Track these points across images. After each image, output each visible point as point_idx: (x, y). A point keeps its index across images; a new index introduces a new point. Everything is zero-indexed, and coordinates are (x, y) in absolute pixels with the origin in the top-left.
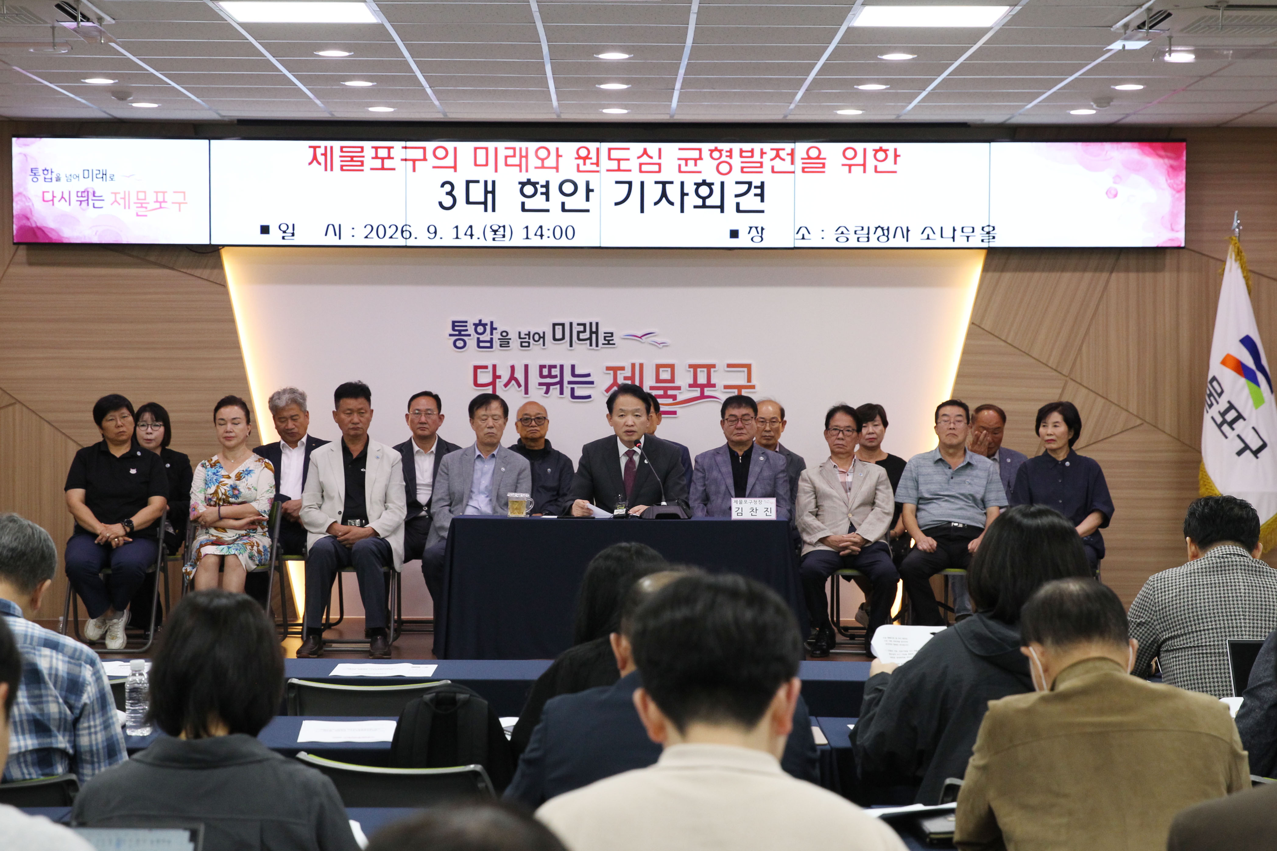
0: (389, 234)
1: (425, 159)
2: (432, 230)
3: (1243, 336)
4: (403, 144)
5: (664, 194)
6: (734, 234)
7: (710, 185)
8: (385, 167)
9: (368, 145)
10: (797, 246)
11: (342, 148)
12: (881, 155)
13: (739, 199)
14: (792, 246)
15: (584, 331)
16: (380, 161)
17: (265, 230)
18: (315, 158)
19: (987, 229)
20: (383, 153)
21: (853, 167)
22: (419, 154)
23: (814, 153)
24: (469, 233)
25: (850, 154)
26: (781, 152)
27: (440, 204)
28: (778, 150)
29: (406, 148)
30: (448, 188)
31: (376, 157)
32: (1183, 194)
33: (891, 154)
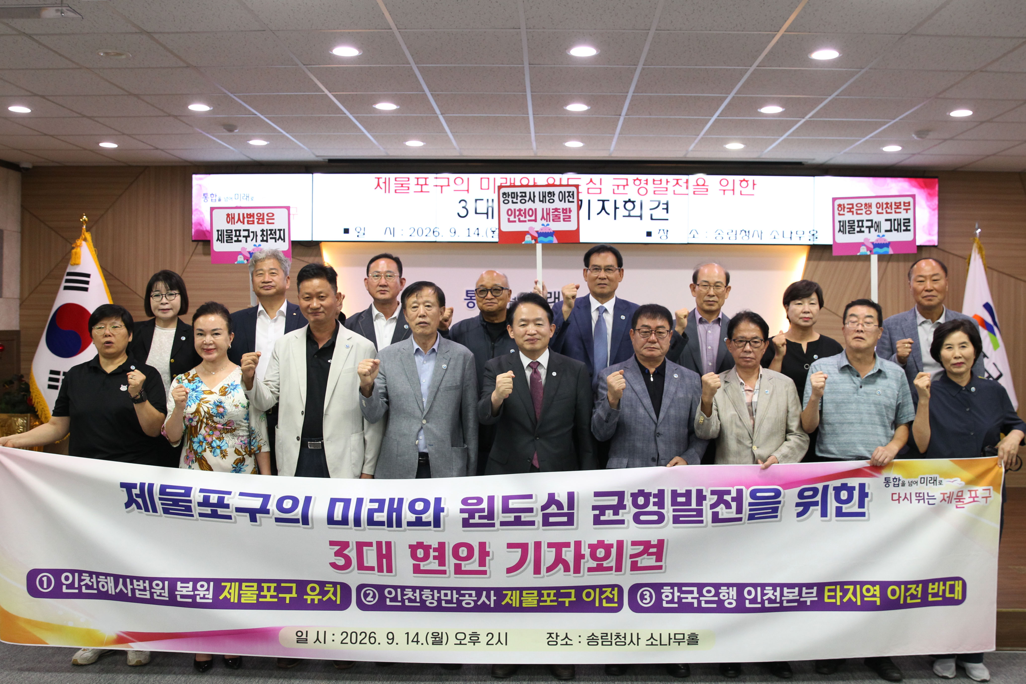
0: (425, 234)
1: (449, 185)
2: (453, 231)
3: (984, 302)
4: (435, 175)
5: (603, 208)
6: (649, 234)
7: (633, 202)
8: (423, 190)
9: (412, 176)
10: (690, 242)
11: (396, 178)
12: (744, 184)
13: (652, 212)
14: (686, 242)
15: (551, 297)
16: (420, 186)
17: (346, 231)
18: (378, 185)
19: (812, 233)
20: (422, 181)
21: (726, 192)
22: (445, 182)
23: (701, 182)
24: (477, 233)
25: (724, 182)
26: (679, 181)
27: (458, 214)
28: (677, 180)
29: (436, 178)
30: (463, 204)
31: (418, 184)
32: (936, 212)
33: (751, 183)
